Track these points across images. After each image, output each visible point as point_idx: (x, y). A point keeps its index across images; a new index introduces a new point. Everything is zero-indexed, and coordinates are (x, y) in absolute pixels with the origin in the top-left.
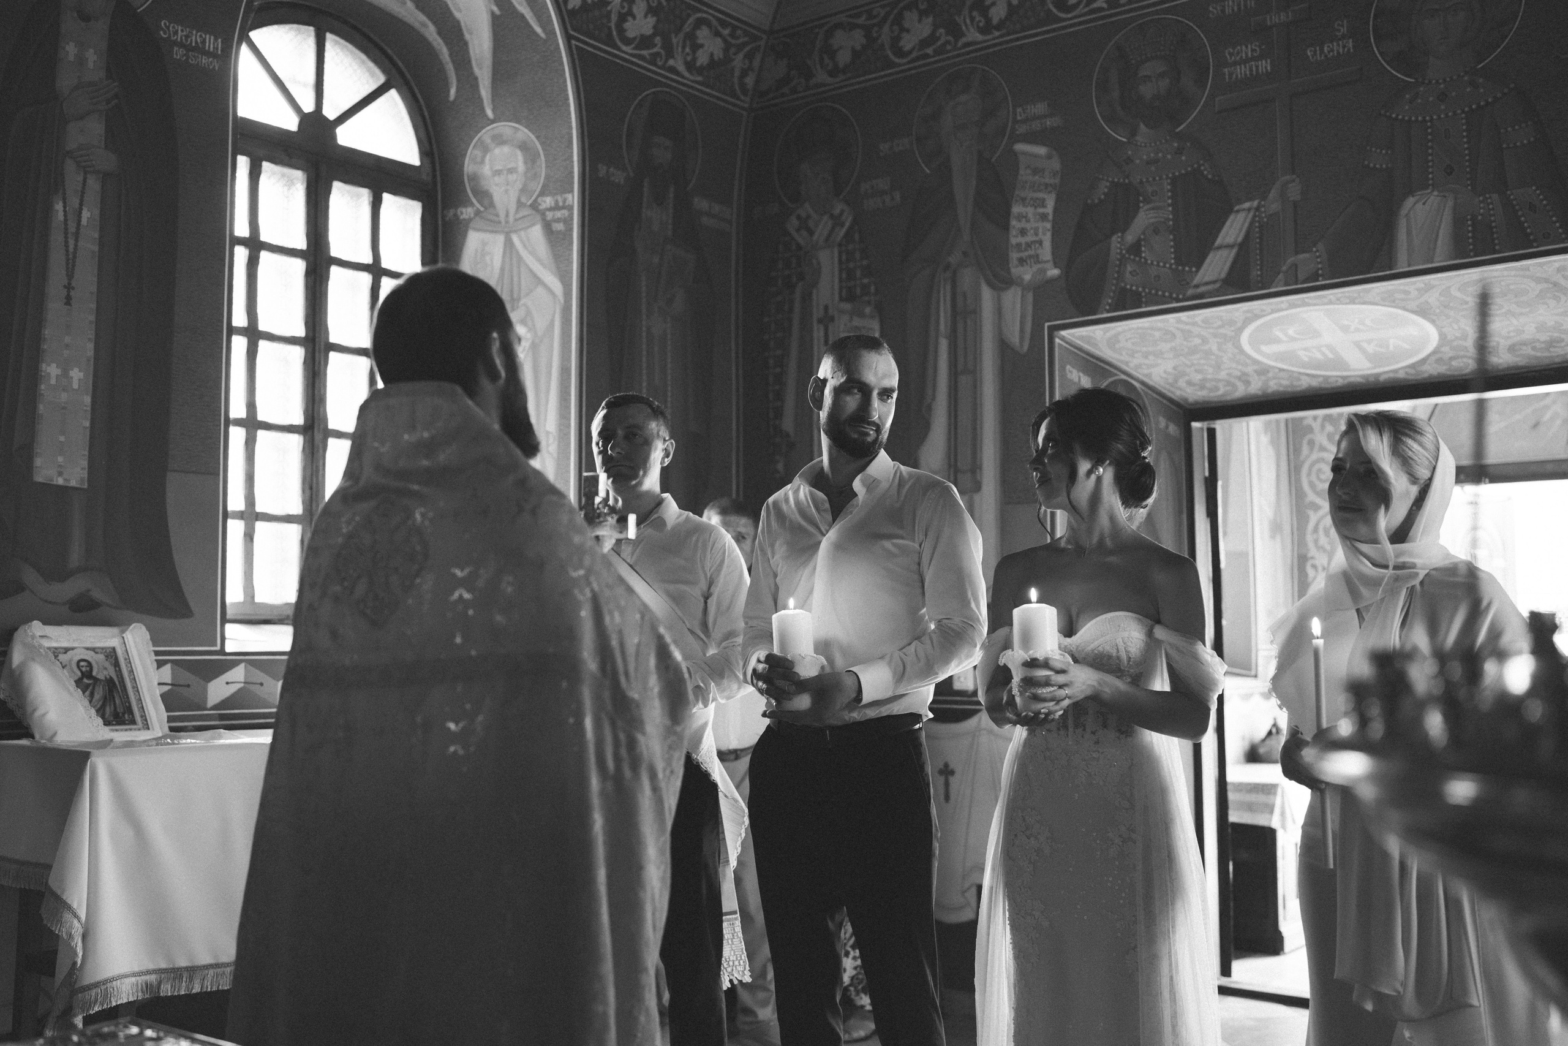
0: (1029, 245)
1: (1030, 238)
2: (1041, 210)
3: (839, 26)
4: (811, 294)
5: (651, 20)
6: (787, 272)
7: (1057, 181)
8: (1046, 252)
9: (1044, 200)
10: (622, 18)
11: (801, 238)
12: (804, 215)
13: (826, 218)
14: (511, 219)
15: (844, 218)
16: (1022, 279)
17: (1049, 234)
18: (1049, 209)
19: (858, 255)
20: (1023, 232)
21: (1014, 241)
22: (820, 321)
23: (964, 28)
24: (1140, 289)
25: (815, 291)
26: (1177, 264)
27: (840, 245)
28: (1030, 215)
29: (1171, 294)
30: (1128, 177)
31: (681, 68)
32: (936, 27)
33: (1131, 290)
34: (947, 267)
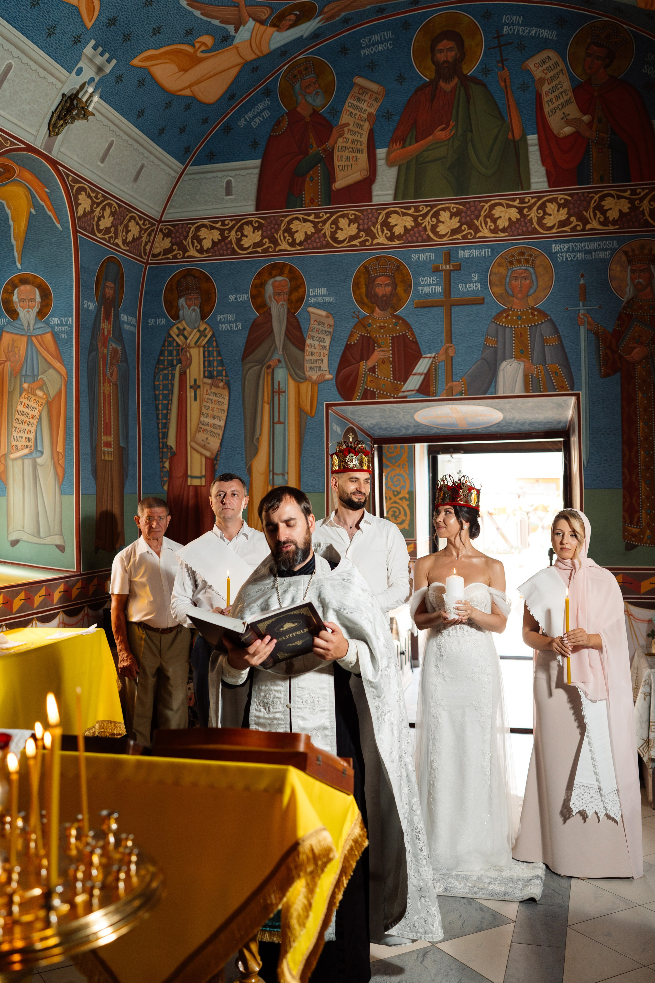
0: (315, 361)
1: (315, 357)
2: (322, 344)
3: (204, 226)
4: (185, 373)
5: (111, 219)
6: (170, 358)
7: (331, 330)
8: (325, 366)
9: (324, 339)
10: (99, 219)
11: (180, 340)
12: (181, 327)
13: (195, 330)
14: (31, 328)
15: (206, 332)
16: (312, 378)
17: (326, 357)
18: (327, 344)
19: (215, 354)
20: (312, 354)
21: (307, 358)
22: (191, 387)
23: (279, 241)
24: (375, 390)
25: (188, 371)
26: (394, 379)
27: (204, 347)
28: (316, 345)
29: (391, 394)
30: (369, 333)
31: (120, 243)
32: (263, 237)
33: (370, 390)
34: (269, 367)
